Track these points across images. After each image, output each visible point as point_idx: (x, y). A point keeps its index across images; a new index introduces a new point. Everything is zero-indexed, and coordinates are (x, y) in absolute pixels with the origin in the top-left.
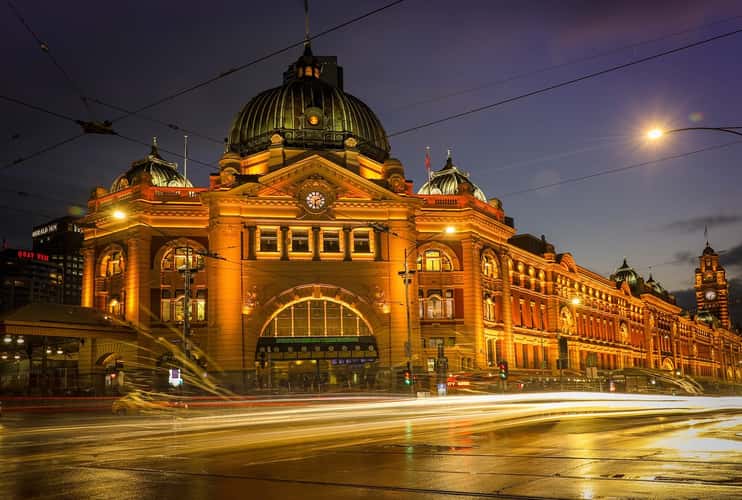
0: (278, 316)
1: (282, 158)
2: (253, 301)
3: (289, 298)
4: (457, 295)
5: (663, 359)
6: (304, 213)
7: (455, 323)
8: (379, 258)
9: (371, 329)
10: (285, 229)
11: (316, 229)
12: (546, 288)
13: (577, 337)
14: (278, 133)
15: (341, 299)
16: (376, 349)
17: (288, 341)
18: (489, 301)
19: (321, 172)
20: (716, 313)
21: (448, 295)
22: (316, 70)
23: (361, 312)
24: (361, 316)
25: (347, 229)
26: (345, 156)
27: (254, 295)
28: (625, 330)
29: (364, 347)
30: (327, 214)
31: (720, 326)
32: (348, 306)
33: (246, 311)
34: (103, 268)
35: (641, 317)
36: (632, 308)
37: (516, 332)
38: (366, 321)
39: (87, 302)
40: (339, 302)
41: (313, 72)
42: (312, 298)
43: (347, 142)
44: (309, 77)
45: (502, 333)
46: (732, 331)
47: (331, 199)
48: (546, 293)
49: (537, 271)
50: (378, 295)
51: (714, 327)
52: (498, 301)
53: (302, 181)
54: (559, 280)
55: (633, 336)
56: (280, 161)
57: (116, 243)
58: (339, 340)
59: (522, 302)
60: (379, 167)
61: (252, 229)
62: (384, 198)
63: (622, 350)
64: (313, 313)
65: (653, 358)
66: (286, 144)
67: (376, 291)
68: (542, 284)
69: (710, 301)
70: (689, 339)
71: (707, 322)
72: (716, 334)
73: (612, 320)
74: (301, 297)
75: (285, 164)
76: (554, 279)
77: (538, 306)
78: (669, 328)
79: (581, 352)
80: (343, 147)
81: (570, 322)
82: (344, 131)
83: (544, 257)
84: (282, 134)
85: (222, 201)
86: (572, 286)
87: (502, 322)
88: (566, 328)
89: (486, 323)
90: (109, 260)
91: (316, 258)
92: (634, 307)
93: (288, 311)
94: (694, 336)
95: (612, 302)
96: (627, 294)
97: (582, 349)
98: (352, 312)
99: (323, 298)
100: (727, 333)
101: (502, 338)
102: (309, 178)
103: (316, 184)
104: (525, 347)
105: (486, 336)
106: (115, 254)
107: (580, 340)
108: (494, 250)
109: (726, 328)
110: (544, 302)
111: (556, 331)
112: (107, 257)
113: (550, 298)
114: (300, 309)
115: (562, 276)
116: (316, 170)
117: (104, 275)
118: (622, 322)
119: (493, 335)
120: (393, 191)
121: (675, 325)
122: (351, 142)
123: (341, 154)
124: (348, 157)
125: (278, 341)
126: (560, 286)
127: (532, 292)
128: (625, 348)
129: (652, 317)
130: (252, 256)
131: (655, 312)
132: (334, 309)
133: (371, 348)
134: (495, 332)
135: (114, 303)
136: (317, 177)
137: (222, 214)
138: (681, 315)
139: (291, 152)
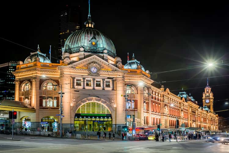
0: (82, 107)
1: (84, 56)
2: (74, 102)
3: (85, 101)
4: (136, 102)
5: (193, 123)
6: (90, 74)
7: (135, 111)
8: (113, 89)
9: (110, 112)
10: (84, 79)
11: (94, 79)
12: (161, 99)
13: (169, 115)
14: (82, 47)
15: (101, 102)
16: (111, 118)
17: (84, 115)
18: (145, 104)
19: (96, 61)
20: (209, 107)
21: (133, 101)
22: (92, 25)
23: (107, 106)
24: (107, 108)
25: (103, 80)
26: (104, 55)
27: (74, 100)
28: (182, 113)
29: (108, 117)
30: (97, 74)
31: (210, 112)
32: (103, 104)
33: (72, 105)
34: (22, 88)
35: (187, 109)
36: (184, 106)
37: (152, 114)
38: (109, 109)
39: (17, 99)
40: (101, 103)
41: (91, 26)
42: (92, 101)
43: (104, 51)
44: (90, 27)
45: (148, 114)
46: (214, 113)
47: (99, 70)
48: (161, 101)
49: (158, 94)
50: (113, 101)
51: (208, 112)
52: (148, 104)
53: (90, 64)
54: (165, 97)
55: (185, 115)
56: (83, 56)
57: (27, 80)
58: (100, 115)
59: (154, 104)
60: (113, 59)
61: (74, 78)
62: (116, 70)
63: (181, 120)
64: (92, 106)
65: (190, 122)
66: (85, 51)
67: (112, 100)
68: (160, 98)
69: (207, 103)
70: (201, 116)
71: (206, 110)
72: (209, 114)
73: (179, 110)
74: (89, 101)
75: (84, 58)
76: (163, 97)
77: (158, 105)
78: (195, 113)
79: (170, 120)
80: (102, 53)
81: (167, 111)
82: (103, 47)
83: (160, 89)
84: (83, 47)
85: (65, 69)
86: (168, 99)
87: (148, 111)
88: (166, 112)
89: (144, 111)
90: (24, 86)
91: (94, 89)
92: (185, 105)
93: (84, 105)
94: (202, 115)
95: (179, 104)
96: (184, 101)
97: (170, 119)
98: (104, 106)
99: (95, 101)
100: (212, 114)
101: (148, 116)
102: (92, 62)
103: (94, 65)
104: (154, 118)
105: (144, 115)
106: (26, 84)
107: (170, 116)
108: (147, 87)
109: (212, 112)
110: (160, 104)
111: (163, 113)
112: (24, 85)
113: (162, 103)
114: (88, 105)
115: (166, 95)
116: (94, 60)
117: (22, 90)
118: (182, 110)
119: (146, 115)
120: (118, 68)
121: (197, 112)
122: (106, 51)
123: (102, 55)
124: (104, 56)
125: (81, 115)
126: (165, 99)
127: (157, 101)
128: (182, 119)
129: (190, 109)
130: (73, 87)
131: (191, 107)
132: (99, 105)
133: (110, 118)
134: (146, 114)
135: (26, 100)
136: (94, 62)
137: (64, 73)
138: (199, 108)
139: (87, 54)
